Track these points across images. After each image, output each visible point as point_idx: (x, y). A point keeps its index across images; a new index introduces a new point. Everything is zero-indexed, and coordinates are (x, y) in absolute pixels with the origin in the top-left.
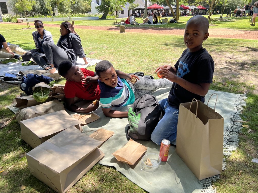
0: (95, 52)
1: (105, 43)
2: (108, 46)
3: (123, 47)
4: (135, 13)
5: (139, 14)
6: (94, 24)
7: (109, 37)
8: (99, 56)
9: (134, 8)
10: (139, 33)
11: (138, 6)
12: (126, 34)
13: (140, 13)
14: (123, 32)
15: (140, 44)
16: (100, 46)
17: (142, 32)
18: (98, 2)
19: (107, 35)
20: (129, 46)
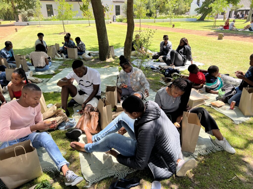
0: (197, 57)
1: (204, 50)
2: (207, 52)
3: (219, 54)
4: (238, 14)
5: (242, 16)
6: (193, 27)
7: (208, 45)
8: (200, 60)
9: (238, 9)
10: (236, 41)
11: (242, 7)
12: (223, 42)
13: (243, 14)
14: (220, 39)
15: (235, 53)
16: (200, 52)
17: (239, 40)
18: (198, 3)
19: (206, 42)
20: (224, 54)
